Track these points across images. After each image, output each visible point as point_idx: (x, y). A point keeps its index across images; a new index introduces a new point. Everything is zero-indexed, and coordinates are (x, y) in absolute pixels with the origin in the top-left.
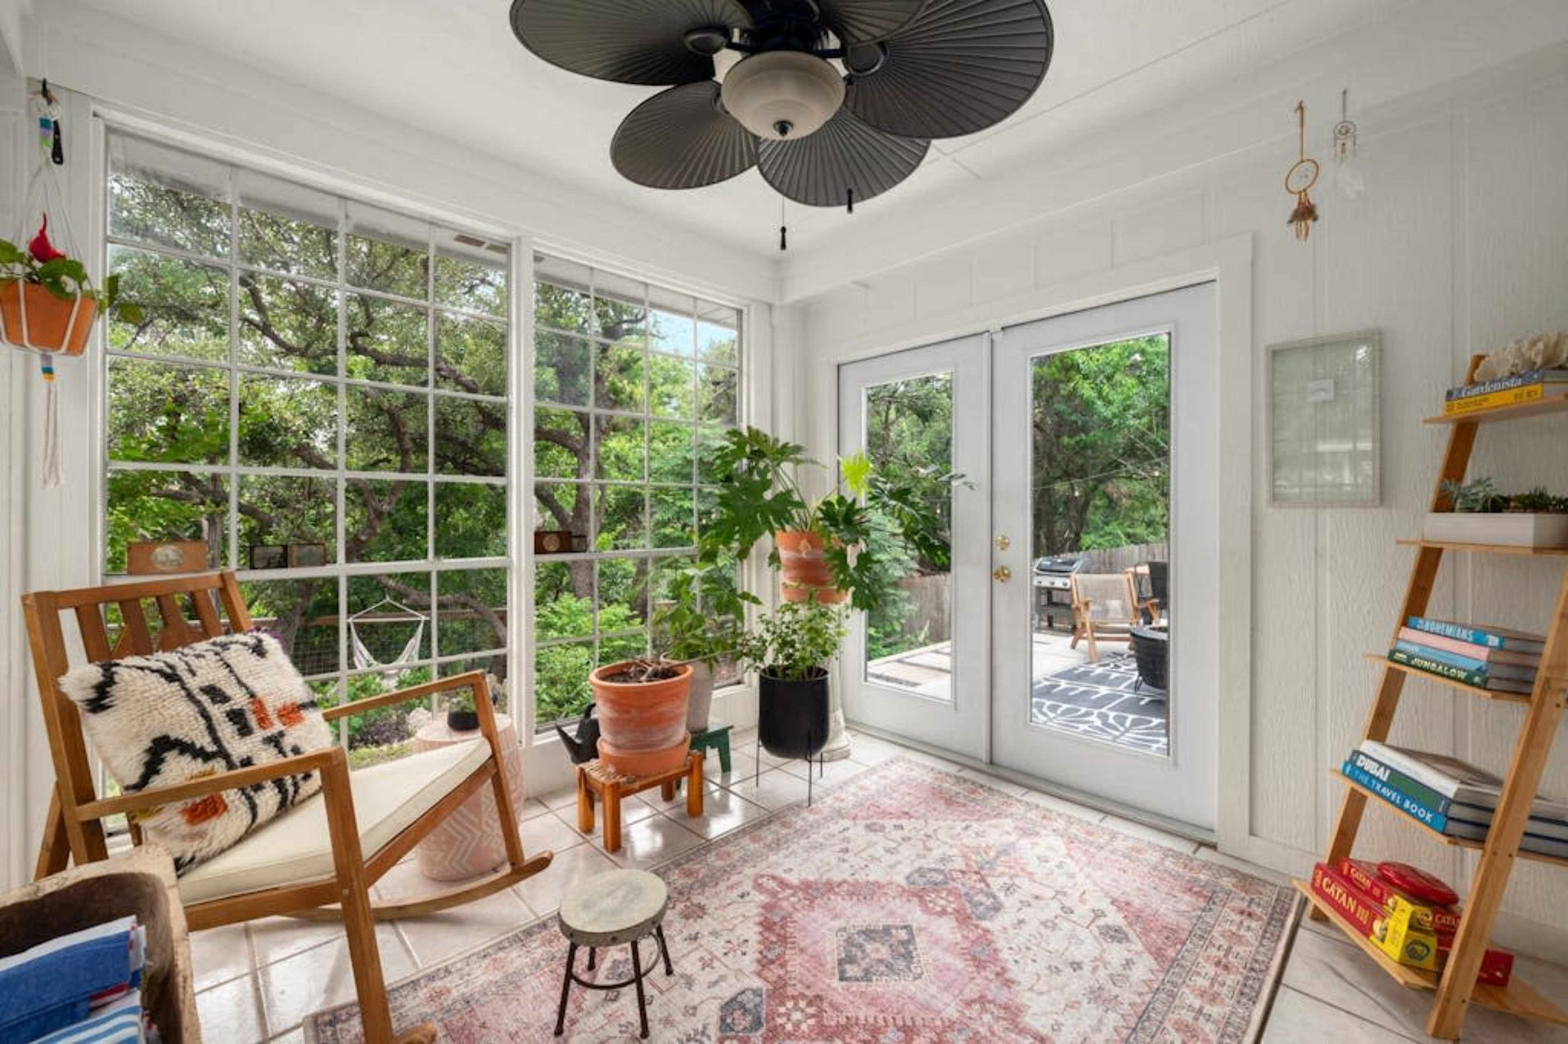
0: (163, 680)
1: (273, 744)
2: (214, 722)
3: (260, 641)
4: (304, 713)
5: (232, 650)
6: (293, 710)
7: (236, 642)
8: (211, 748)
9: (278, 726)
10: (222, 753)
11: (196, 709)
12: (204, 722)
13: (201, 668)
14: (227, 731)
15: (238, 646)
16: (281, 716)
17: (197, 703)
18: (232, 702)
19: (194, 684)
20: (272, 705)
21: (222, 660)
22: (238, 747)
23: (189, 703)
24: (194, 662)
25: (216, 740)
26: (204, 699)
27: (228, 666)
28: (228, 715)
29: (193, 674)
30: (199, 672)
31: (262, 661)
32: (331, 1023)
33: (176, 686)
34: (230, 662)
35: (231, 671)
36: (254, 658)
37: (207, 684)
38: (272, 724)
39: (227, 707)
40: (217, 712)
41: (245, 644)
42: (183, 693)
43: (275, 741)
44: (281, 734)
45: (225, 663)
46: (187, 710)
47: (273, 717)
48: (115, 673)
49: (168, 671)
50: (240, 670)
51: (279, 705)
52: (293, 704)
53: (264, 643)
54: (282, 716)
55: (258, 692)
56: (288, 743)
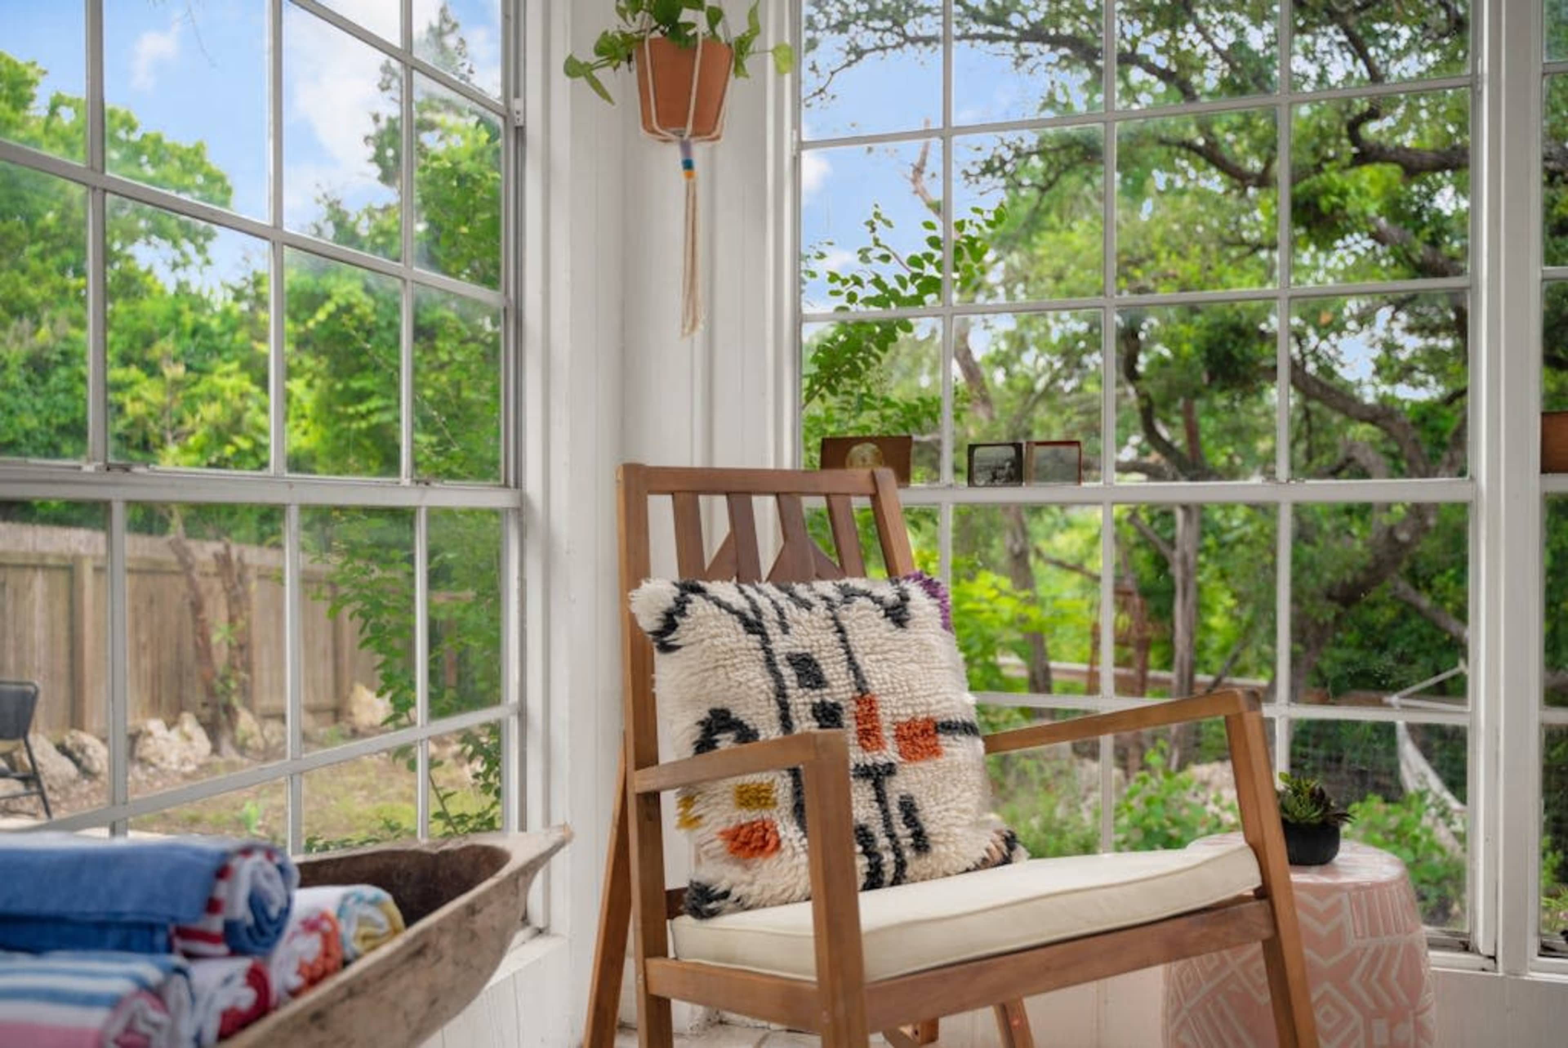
0: (740, 627)
1: (870, 782)
2: (792, 714)
3: (904, 598)
4: (944, 739)
5: (855, 606)
6: (925, 731)
7: (867, 595)
9: (890, 753)
11: (772, 685)
12: (777, 708)
13: (798, 623)
15: (869, 603)
16: (900, 737)
17: (778, 677)
18: (826, 691)
19: (781, 645)
20: (892, 711)
21: (834, 618)
23: (765, 671)
24: (792, 612)
26: (788, 672)
27: (841, 630)
28: (814, 711)
29: (785, 628)
30: (794, 629)
31: (899, 633)
33: (754, 640)
34: (845, 623)
35: (844, 640)
36: (887, 624)
37: (800, 650)
38: (880, 744)
39: (815, 696)
40: (800, 699)
41: (879, 601)
42: (761, 654)
43: (877, 778)
44: (890, 769)
45: (837, 624)
46: (759, 681)
47: (887, 734)
48: (690, 602)
49: (751, 616)
50: (856, 638)
51: (905, 714)
52: (928, 720)
53: (910, 604)
54: (903, 738)
55: (875, 685)
56: (896, 788)
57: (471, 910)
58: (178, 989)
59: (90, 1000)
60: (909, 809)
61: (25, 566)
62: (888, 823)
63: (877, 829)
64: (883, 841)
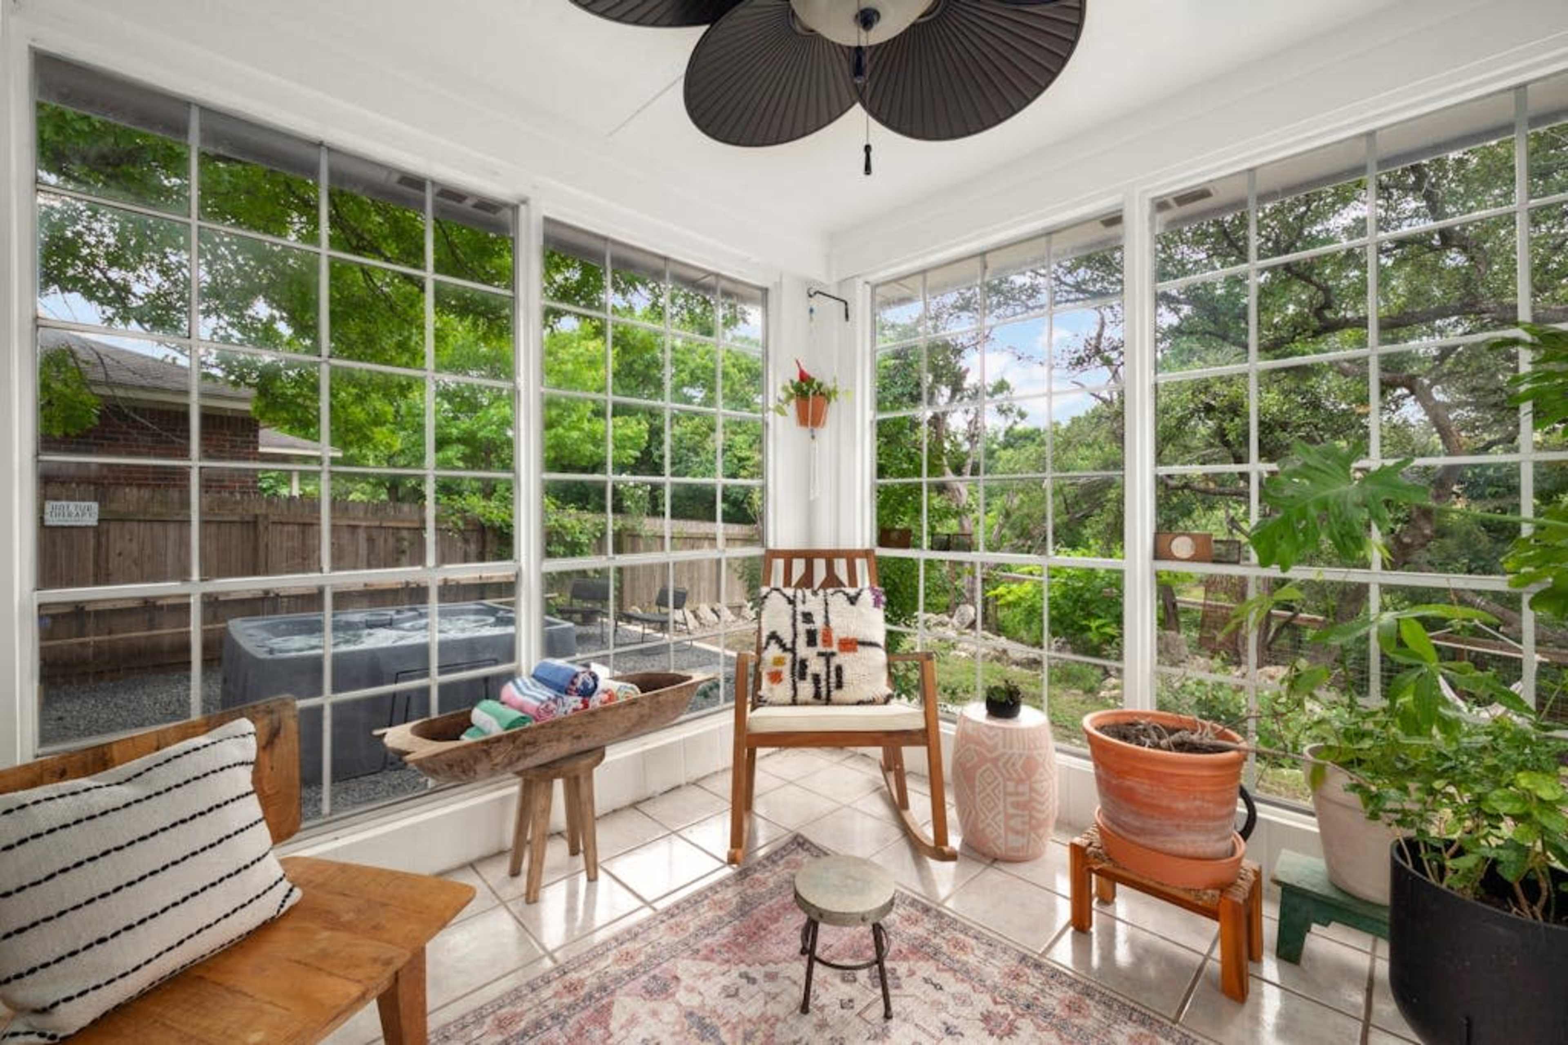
0: (786, 603)
1: (824, 658)
2: (798, 632)
3: (858, 596)
4: (859, 647)
5: (836, 596)
7: (843, 592)
8: (789, 646)
9: (835, 648)
10: (793, 650)
11: (793, 623)
12: (793, 630)
13: (810, 602)
14: (802, 640)
15: (842, 596)
16: (839, 644)
17: (796, 619)
18: (814, 625)
19: (800, 608)
20: (838, 634)
21: (825, 601)
22: (803, 650)
23: (791, 618)
24: (809, 598)
25: (794, 642)
26: (799, 618)
27: (827, 604)
28: (808, 631)
29: (804, 602)
30: (807, 604)
31: (852, 607)
32: (799, 844)
33: (791, 608)
34: (829, 602)
35: (827, 607)
36: (848, 602)
37: (807, 610)
38: (831, 645)
39: (808, 626)
40: (802, 627)
42: (792, 612)
43: (828, 657)
44: (833, 654)
46: (789, 622)
47: (835, 642)
49: (793, 598)
50: (832, 607)
51: (843, 636)
52: (854, 640)
53: (860, 598)
54: (841, 644)
55: (832, 624)
56: (835, 661)
57: (657, 695)
58: (560, 701)
59: (535, 698)
60: (839, 669)
61: (699, 539)
62: (828, 674)
63: (823, 676)
64: (823, 683)
